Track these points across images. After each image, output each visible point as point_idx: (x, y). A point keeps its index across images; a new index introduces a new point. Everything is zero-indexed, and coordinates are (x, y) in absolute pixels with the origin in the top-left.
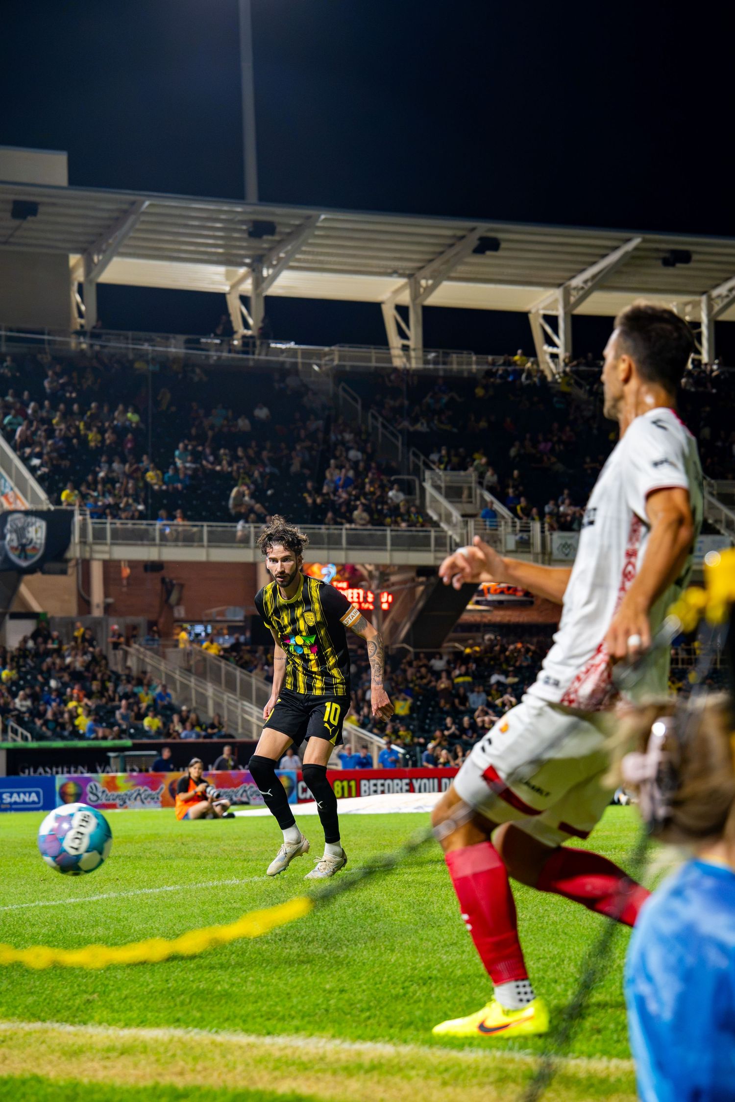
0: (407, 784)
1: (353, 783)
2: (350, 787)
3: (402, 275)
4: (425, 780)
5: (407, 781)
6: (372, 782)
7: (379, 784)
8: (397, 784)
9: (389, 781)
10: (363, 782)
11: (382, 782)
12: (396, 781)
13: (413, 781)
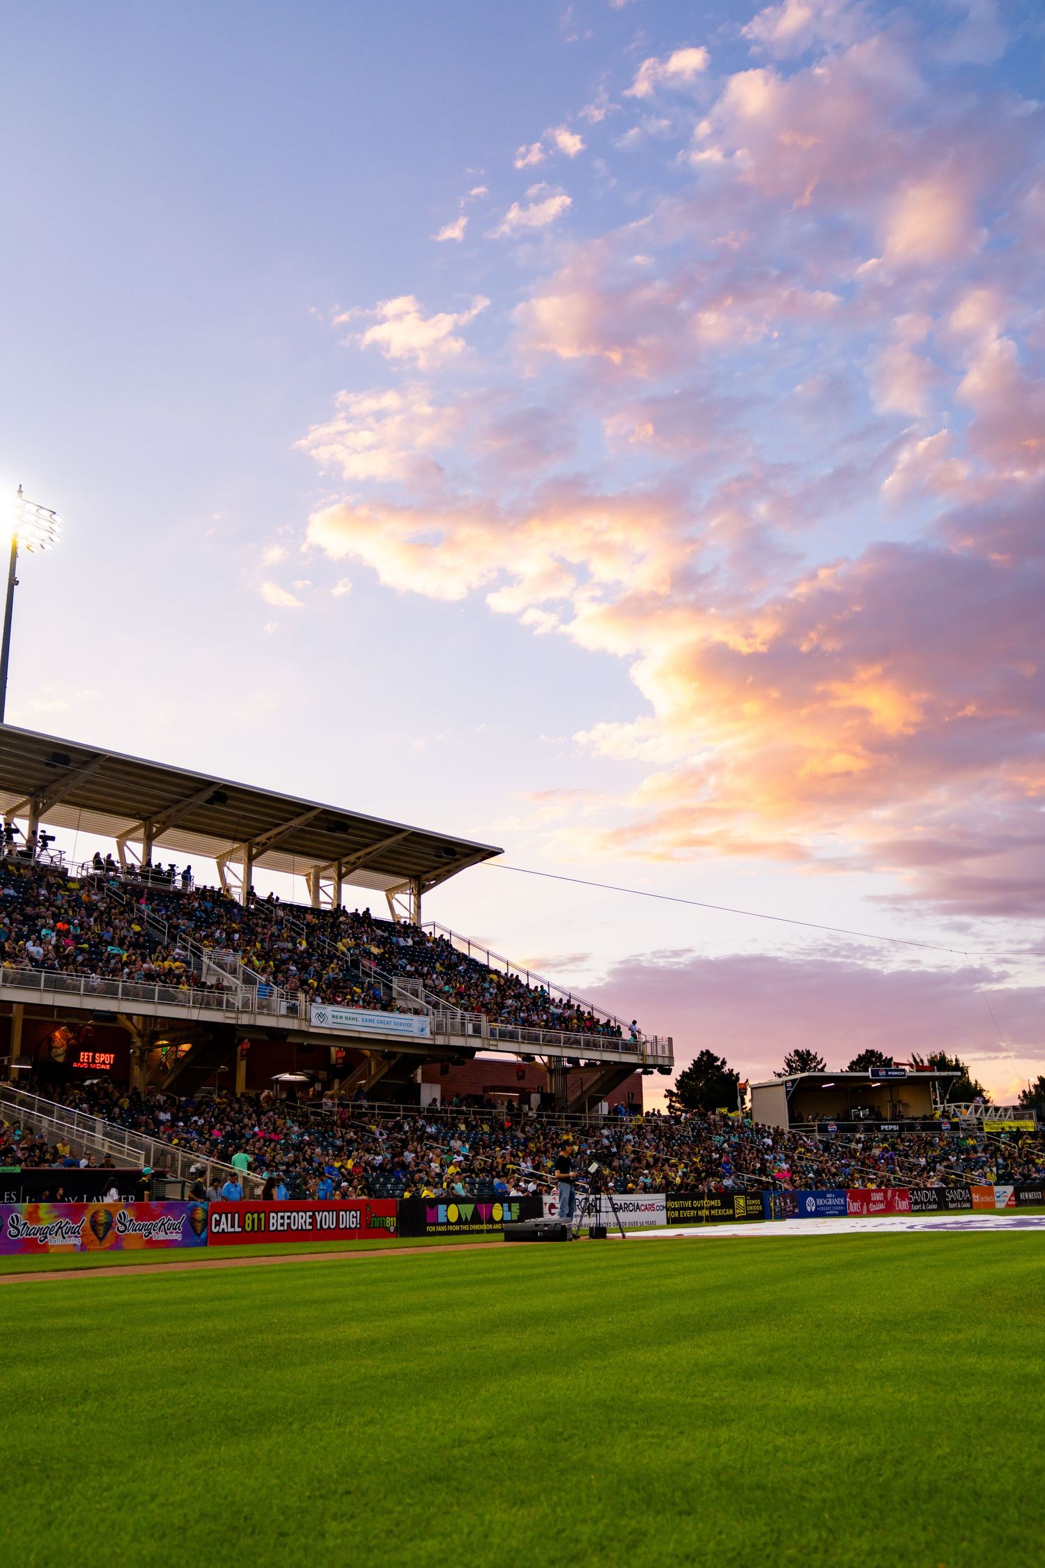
0: (310, 1217)
1: (262, 1215)
2: (259, 1219)
3: (140, 818)
4: (326, 1213)
5: (311, 1214)
6: (280, 1214)
7: (286, 1218)
8: (302, 1218)
9: (295, 1214)
10: (272, 1215)
11: (289, 1214)
12: (301, 1214)
13: (317, 1213)
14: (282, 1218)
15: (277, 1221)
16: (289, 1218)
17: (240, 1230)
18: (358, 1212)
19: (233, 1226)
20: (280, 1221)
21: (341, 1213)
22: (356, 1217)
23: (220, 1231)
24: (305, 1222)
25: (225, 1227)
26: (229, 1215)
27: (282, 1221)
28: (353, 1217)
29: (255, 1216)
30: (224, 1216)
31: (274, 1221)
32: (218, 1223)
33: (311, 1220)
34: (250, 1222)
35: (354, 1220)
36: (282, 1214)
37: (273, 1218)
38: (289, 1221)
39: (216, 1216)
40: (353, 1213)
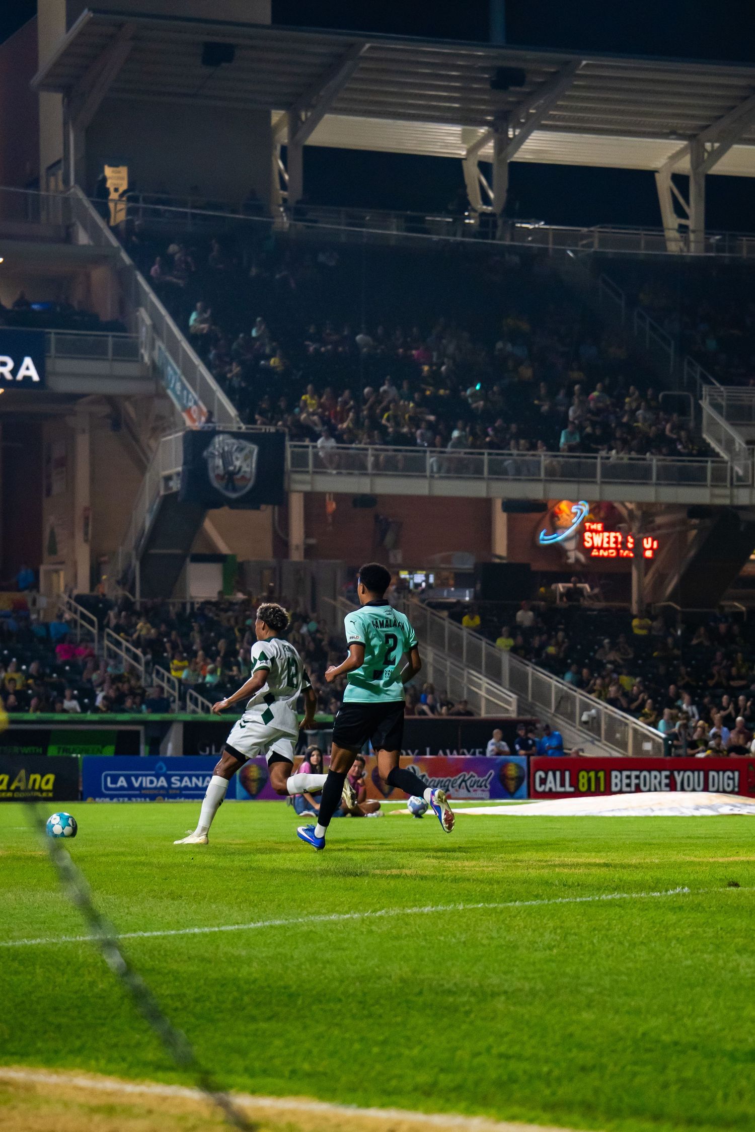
0: (667, 777)
1: (601, 774)
2: (597, 779)
3: (681, 137)
4: (689, 773)
5: (667, 773)
6: (625, 773)
7: (633, 777)
8: (656, 777)
9: (645, 773)
10: (614, 773)
11: (637, 773)
12: (654, 773)
13: (676, 773)
14: (628, 777)
15: (621, 781)
16: (637, 777)
17: (572, 789)
18: (737, 774)
19: (563, 784)
20: (625, 781)
21: (712, 774)
22: (733, 779)
23: (547, 790)
24: (660, 783)
25: (552, 786)
26: (558, 774)
27: (628, 781)
28: (729, 778)
29: (592, 774)
30: (550, 774)
31: (618, 781)
32: (543, 781)
33: (667, 781)
34: (585, 781)
35: (731, 782)
36: (628, 773)
37: (616, 777)
38: (637, 781)
39: (540, 774)
40: (729, 773)
